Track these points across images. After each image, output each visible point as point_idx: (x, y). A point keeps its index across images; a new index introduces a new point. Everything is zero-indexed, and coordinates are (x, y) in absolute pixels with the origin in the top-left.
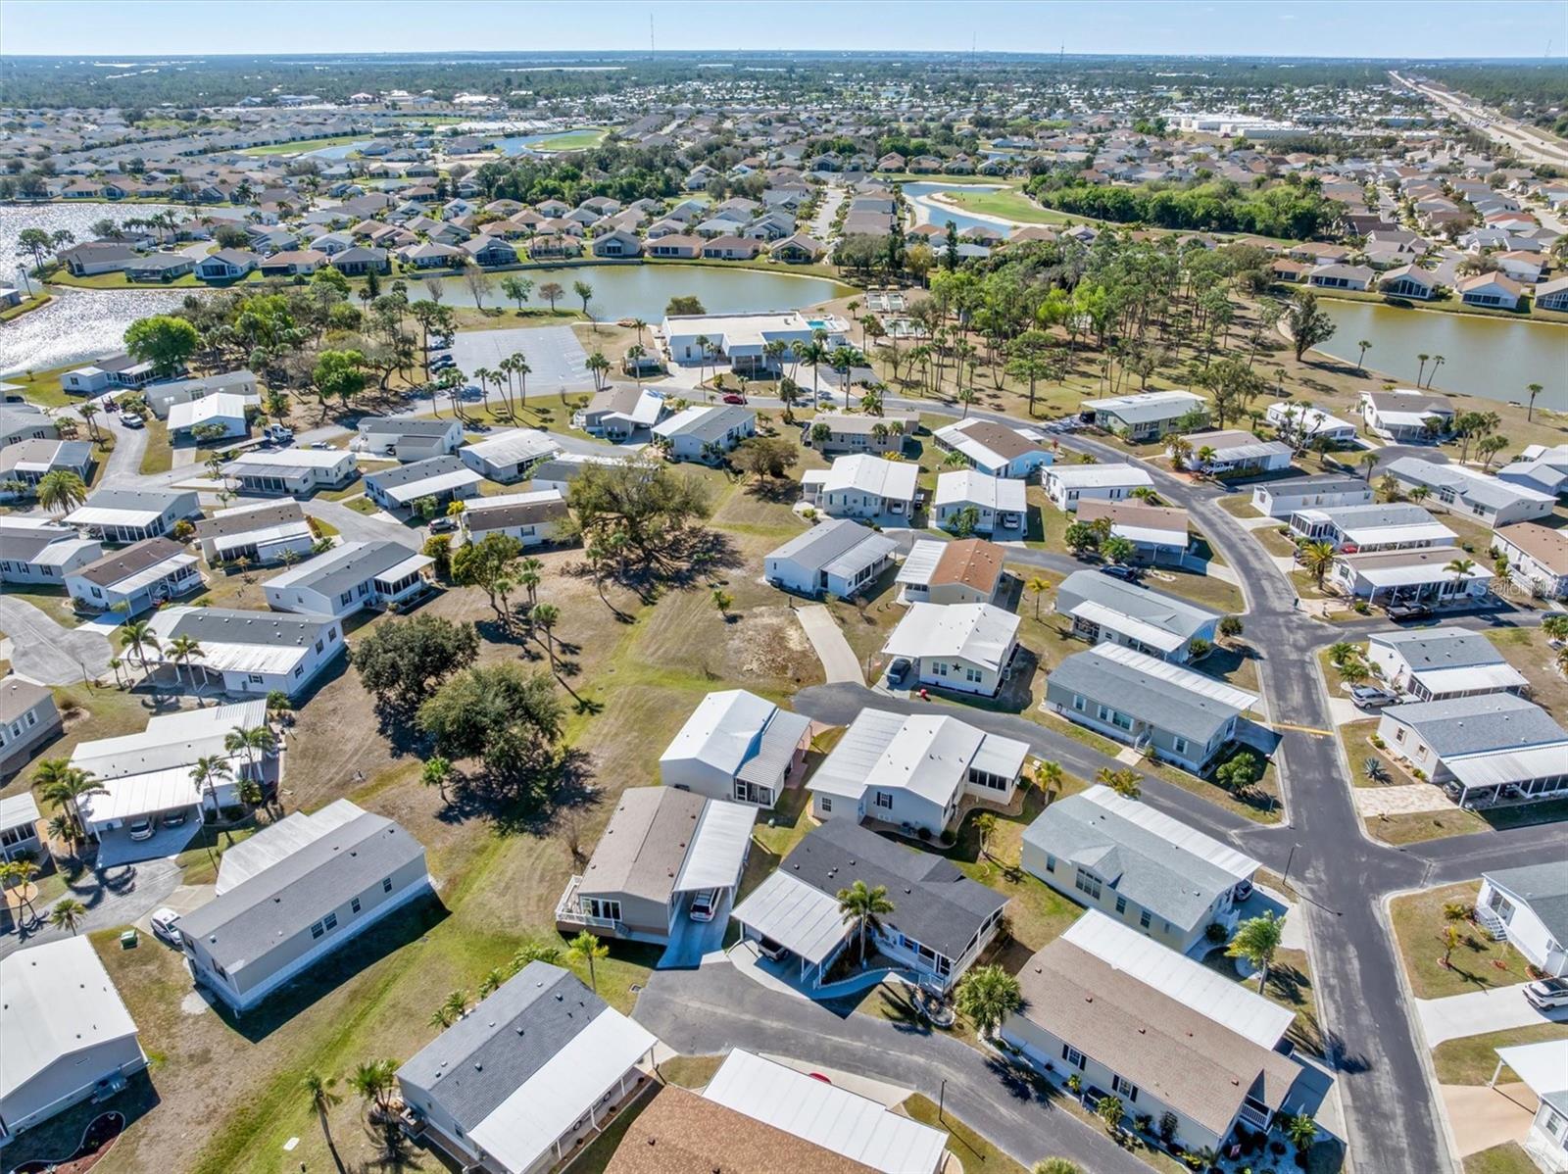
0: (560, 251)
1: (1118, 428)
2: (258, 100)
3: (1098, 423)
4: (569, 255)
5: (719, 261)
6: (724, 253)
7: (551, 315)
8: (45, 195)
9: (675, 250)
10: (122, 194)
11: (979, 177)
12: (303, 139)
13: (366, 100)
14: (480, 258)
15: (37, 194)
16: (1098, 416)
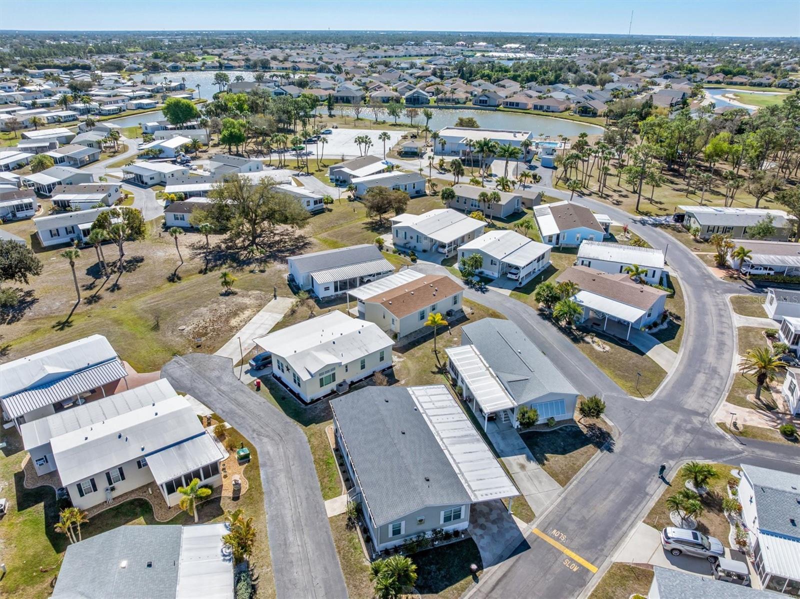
0: (454, 100)
1: (694, 226)
2: (413, 43)
3: (685, 222)
4: (459, 103)
5: (541, 112)
6: (545, 108)
7: (409, 127)
8: (270, 68)
9: (517, 104)
10: (299, 69)
11: (773, 88)
12: (410, 56)
13: (462, 45)
14: (407, 99)
15: (266, 68)
16: (686, 217)
